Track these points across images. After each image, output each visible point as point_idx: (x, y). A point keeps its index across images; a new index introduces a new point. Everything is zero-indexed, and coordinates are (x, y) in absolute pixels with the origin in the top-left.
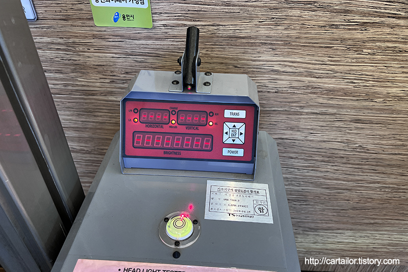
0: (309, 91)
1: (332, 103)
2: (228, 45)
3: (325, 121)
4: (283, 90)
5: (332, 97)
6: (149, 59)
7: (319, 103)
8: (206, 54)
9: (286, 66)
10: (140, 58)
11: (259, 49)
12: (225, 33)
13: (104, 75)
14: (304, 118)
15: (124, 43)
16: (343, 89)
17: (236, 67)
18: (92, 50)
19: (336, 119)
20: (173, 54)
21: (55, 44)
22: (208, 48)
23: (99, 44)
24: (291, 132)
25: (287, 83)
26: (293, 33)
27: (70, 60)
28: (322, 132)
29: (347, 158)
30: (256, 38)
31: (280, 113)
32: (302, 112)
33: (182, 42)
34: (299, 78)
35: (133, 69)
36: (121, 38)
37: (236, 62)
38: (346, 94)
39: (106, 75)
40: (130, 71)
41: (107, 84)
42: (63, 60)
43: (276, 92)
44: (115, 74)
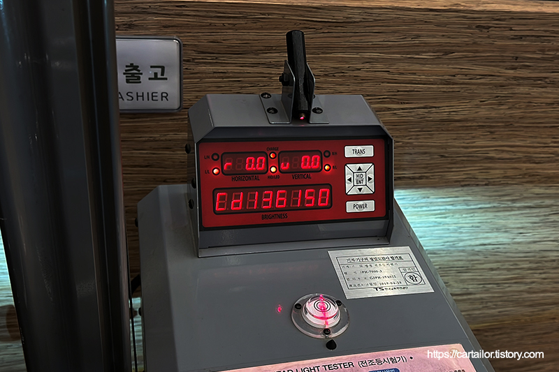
2: (438, 131)
4: (494, 182)
8: (408, 143)
9: (503, 151)
11: (475, 133)
12: (438, 117)
14: (514, 215)
17: (442, 156)
22: (412, 135)
24: (496, 234)
25: (502, 172)
26: (517, 113)
30: (473, 120)
31: (487, 211)
32: (515, 207)
34: (516, 165)
37: (444, 150)
43: (486, 185)
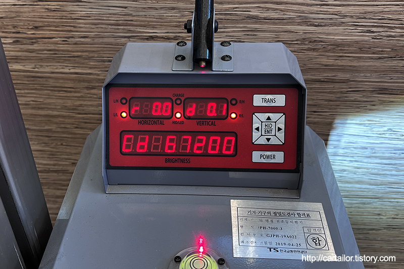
0: (307, 47)
1: (342, 64)
3: (334, 93)
5: (341, 55)
7: (323, 65)
16: (357, 42)
19: (350, 88)
28: (330, 109)
29: (372, 149)
38: (361, 50)
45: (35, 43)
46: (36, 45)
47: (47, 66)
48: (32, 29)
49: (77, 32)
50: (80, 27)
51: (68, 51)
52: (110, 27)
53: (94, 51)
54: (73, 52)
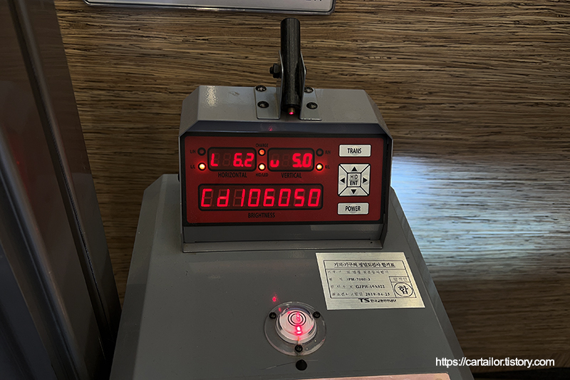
6: (472, 71)
10: (459, 71)
13: (394, 97)
15: (446, 48)
18: (394, 59)
20: (510, 64)
21: (343, 49)
23: (408, 51)
27: (354, 74)
33: (529, 47)
35: (443, 88)
36: (445, 42)
39: (397, 98)
40: (437, 90)
41: (393, 111)
42: (342, 74)
44: (413, 95)
45: (422, 108)
46: (421, 111)
47: (421, 132)
48: (426, 94)
49: (469, 98)
50: (474, 94)
51: (451, 117)
52: (503, 93)
53: (475, 117)
54: (454, 117)
